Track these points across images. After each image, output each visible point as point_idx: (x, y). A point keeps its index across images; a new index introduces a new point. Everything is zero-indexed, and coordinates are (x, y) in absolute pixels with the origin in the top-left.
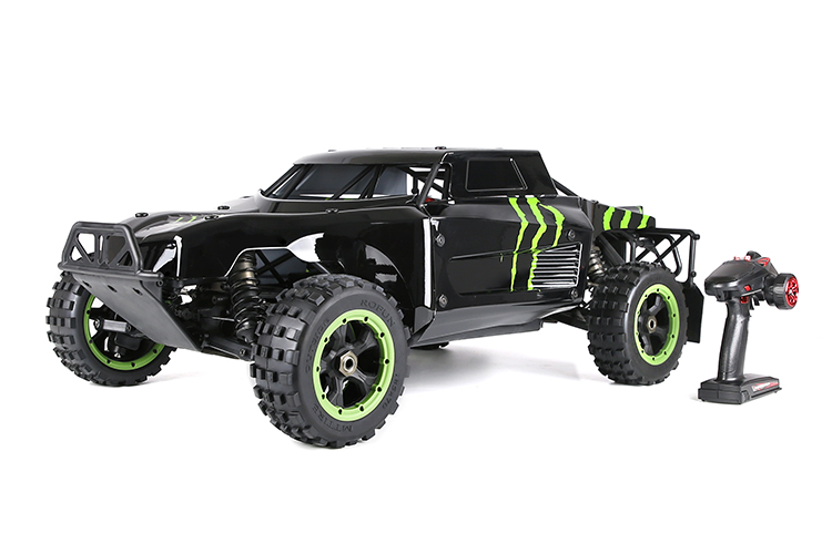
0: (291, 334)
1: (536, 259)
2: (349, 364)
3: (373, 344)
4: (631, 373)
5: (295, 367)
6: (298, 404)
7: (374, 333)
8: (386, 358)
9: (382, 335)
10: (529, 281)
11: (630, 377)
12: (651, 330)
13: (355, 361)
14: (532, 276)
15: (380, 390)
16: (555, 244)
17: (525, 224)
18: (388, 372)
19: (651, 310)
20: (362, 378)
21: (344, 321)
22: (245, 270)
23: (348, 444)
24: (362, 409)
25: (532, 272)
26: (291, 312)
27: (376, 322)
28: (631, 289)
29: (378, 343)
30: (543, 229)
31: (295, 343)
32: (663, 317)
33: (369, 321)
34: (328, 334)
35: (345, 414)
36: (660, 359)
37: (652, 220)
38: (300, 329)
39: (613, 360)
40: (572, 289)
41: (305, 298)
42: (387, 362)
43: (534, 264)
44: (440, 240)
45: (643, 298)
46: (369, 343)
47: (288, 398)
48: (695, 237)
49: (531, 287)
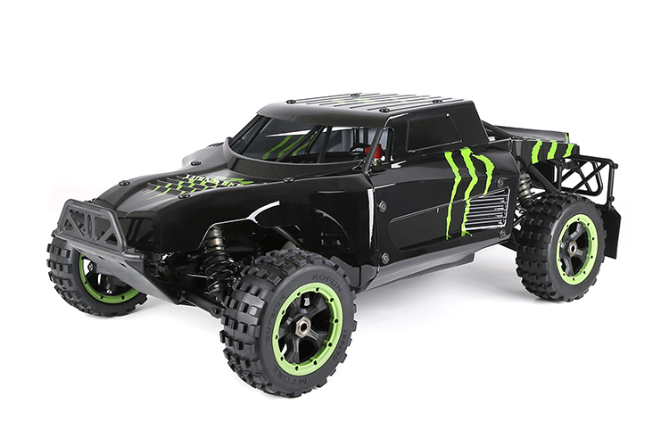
0: (253, 311)
1: (469, 205)
2: (304, 327)
3: (324, 308)
4: (553, 294)
5: (258, 340)
6: (260, 368)
7: (325, 299)
8: (335, 318)
9: (332, 300)
10: (463, 225)
11: (553, 297)
12: (572, 254)
13: (309, 324)
14: (465, 220)
15: (330, 345)
16: (486, 192)
17: (458, 180)
18: (337, 330)
19: (572, 236)
20: (315, 336)
21: (299, 294)
22: (215, 237)
23: (304, 393)
24: (315, 363)
25: (465, 217)
26: (253, 290)
27: (327, 291)
28: (554, 222)
29: (329, 306)
30: (475, 180)
31: (257, 319)
32: (583, 242)
33: (319, 291)
34: (285, 307)
35: (301, 369)
36: (580, 278)
37: (576, 148)
38: (261, 306)
39: (538, 282)
40: (501, 229)
41: (264, 277)
42: (337, 321)
43: (467, 210)
44: (382, 206)
45: (565, 228)
46: (321, 307)
47: (252, 363)
48: (614, 166)
49: (464, 229)
